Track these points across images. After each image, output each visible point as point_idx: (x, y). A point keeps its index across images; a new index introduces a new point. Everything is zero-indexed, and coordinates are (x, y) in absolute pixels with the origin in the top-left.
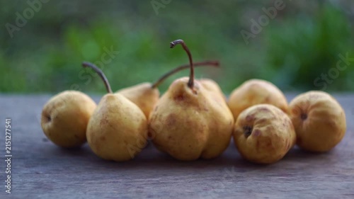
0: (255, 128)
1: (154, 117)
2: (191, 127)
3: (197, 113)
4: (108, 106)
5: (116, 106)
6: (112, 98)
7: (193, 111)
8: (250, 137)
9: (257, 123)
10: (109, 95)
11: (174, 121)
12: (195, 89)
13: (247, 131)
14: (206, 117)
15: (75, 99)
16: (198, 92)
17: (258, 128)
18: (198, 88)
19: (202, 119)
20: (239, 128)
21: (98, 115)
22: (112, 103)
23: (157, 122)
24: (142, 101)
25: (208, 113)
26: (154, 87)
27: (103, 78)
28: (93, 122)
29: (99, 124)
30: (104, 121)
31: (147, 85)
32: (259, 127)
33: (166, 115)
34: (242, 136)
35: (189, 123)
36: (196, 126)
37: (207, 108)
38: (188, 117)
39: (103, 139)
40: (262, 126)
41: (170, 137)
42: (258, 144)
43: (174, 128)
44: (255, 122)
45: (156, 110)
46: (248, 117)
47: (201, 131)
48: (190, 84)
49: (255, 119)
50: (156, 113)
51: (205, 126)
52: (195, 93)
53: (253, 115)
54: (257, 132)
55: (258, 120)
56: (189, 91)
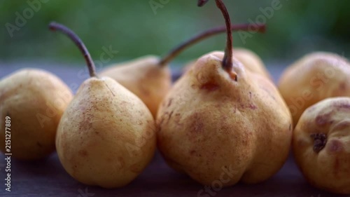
0: (331, 138)
1: (167, 116)
2: (228, 136)
3: (238, 112)
4: (93, 99)
5: (106, 99)
6: (98, 85)
7: (232, 109)
8: (323, 153)
9: (334, 131)
10: (93, 79)
11: (201, 125)
12: (234, 72)
13: (319, 141)
14: (252, 120)
15: (38, 84)
16: (238, 77)
17: (336, 138)
18: (238, 71)
19: (245, 122)
20: (303, 136)
21: (76, 113)
22: (99, 95)
23: (172, 126)
24: (145, 87)
25: (255, 113)
26: (163, 63)
27: (83, 52)
28: (66, 124)
29: (76, 129)
30: (85, 125)
31: (152, 60)
32: (339, 136)
33: (186, 115)
34: (310, 151)
35: (225, 129)
36: (237, 135)
37: (254, 104)
38: (225, 118)
39: (84, 153)
40: (343, 136)
41: (193, 152)
42: (337, 164)
43: (200, 137)
44: (332, 127)
45: (169, 105)
46: (319, 118)
47: (245, 143)
48: (227, 64)
49: (332, 122)
50: (169, 110)
51: (251, 133)
52: (235, 78)
53: (328, 115)
54: (336, 144)
55: (336, 125)
56: (225, 75)
